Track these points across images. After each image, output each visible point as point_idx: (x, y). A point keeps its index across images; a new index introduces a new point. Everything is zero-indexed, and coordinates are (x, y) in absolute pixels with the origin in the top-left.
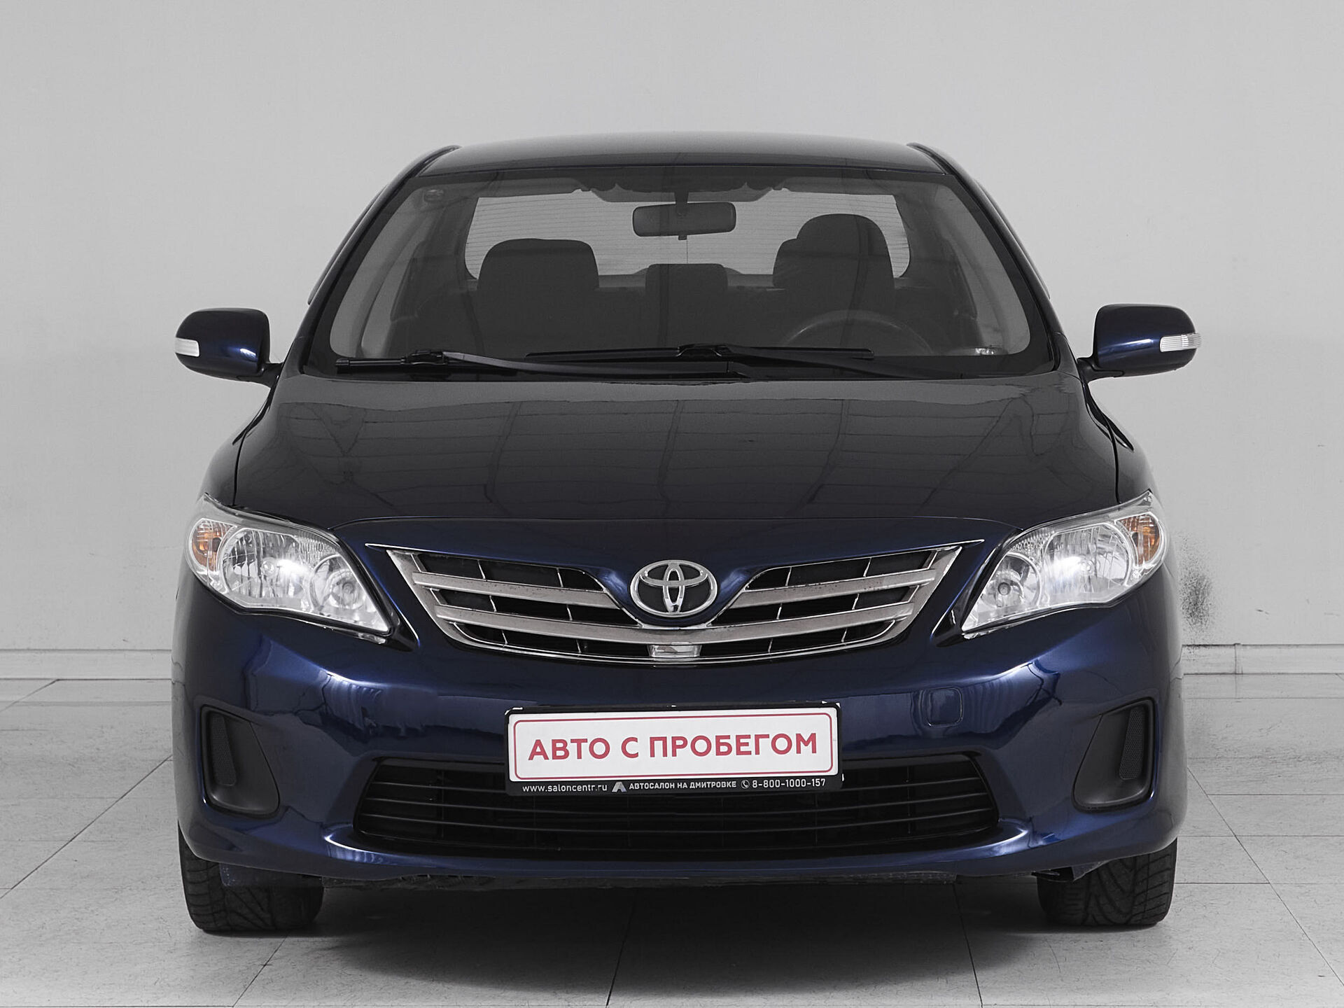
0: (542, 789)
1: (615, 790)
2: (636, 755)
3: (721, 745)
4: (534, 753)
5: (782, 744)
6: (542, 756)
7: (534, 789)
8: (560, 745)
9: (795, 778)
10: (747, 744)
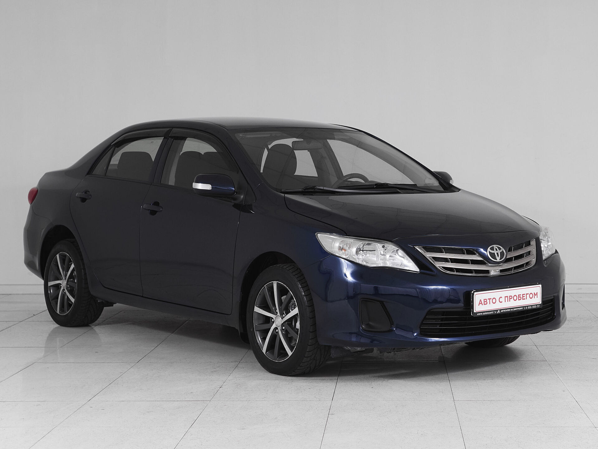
0: (482, 314)
1: (498, 313)
2: (502, 302)
3: (520, 297)
4: (480, 303)
5: (531, 296)
6: (481, 304)
7: (480, 314)
8: (485, 301)
9: (534, 305)
10: (524, 297)
